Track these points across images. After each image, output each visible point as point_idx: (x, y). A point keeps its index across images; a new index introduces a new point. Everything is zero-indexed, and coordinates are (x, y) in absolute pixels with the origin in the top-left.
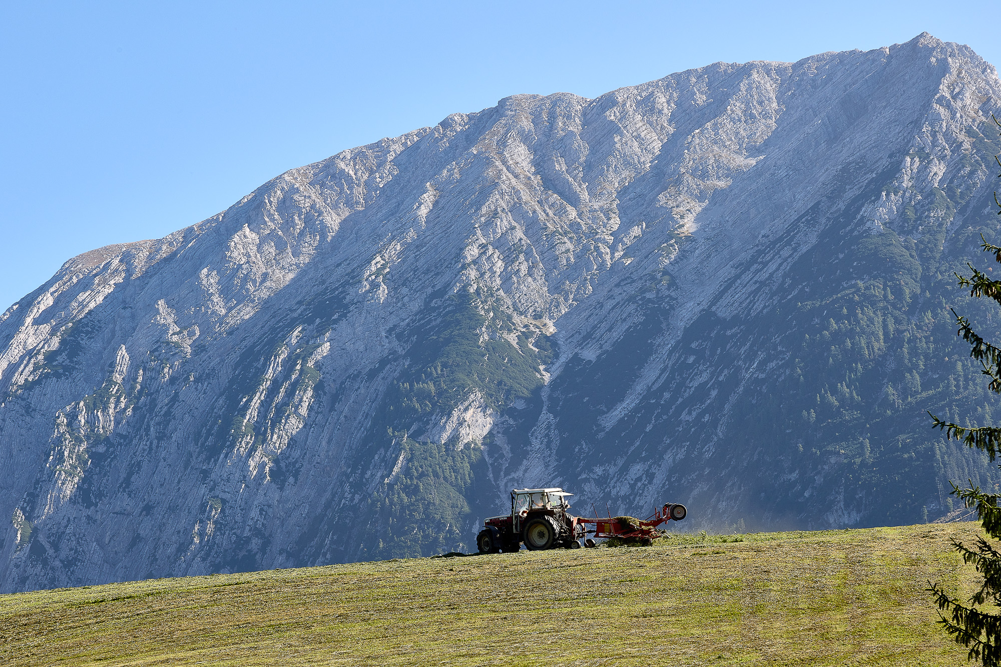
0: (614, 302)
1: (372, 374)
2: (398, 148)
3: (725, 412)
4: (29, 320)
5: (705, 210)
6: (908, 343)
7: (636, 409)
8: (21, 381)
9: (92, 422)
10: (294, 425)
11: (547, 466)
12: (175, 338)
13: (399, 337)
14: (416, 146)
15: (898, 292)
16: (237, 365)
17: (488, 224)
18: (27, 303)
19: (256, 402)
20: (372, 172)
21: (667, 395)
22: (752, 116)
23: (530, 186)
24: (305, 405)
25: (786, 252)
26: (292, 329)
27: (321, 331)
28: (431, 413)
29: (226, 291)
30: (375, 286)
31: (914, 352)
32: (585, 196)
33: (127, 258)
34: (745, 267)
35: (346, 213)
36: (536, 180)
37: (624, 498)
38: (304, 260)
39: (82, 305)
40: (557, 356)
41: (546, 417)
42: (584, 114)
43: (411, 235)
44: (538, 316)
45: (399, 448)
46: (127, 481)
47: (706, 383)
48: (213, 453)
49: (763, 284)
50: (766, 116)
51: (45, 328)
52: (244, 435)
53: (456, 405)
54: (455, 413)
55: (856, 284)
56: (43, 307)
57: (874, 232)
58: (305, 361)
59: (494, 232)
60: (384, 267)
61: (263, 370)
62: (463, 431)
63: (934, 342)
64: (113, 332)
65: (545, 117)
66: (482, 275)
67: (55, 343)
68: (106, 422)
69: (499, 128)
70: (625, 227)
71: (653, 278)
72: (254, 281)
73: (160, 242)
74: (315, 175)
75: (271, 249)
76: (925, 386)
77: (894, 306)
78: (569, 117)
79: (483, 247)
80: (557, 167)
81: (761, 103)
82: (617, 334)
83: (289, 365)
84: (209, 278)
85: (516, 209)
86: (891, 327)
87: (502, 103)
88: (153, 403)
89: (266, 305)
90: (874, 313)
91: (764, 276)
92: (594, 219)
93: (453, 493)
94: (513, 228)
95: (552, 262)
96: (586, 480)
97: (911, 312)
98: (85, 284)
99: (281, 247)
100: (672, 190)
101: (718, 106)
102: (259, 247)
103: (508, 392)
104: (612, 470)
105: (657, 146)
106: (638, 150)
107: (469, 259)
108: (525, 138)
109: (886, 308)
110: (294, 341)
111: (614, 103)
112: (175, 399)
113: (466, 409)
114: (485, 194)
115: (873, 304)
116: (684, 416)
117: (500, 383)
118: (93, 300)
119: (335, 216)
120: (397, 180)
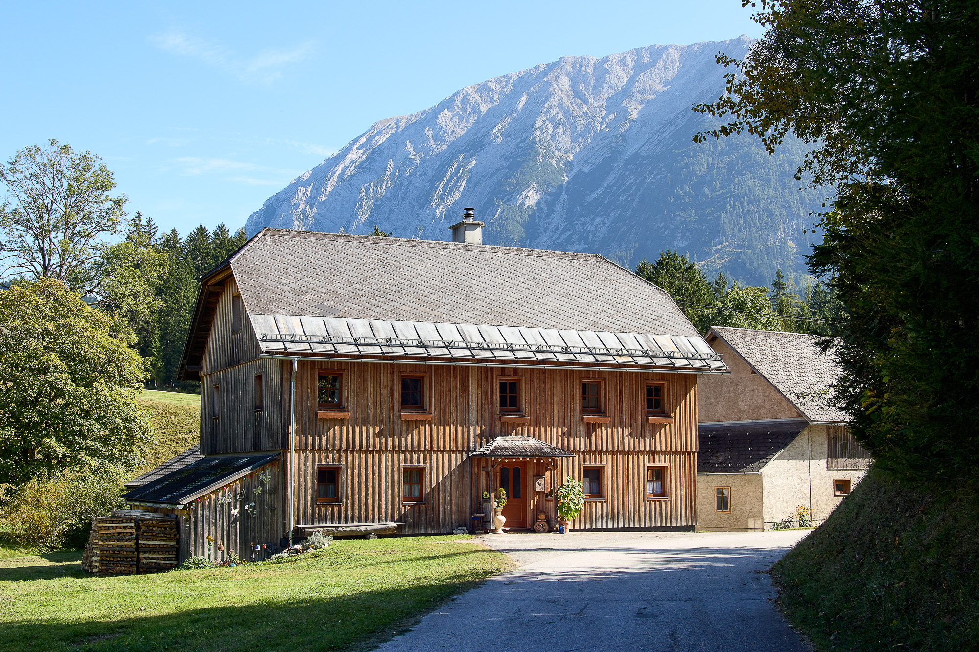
0: (598, 147)
1: (492, 175)
2: (515, 78)
3: (638, 196)
4: (355, 148)
5: (643, 108)
6: (716, 169)
7: (601, 194)
8: (349, 174)
9: (375, 192)
10: (457, 195)
11: (562, 217)
12: (413, 157)
13: (505, 159)
14: (523, 77)
16: (437, 169)
17: (547, 111)
18: (355, 141)
19: (442, 185)
20: (503, 88)
21: (615, 188)
22: (667, 68)
23: (568, 96)
24: (462, 187)
25: (672, 128)
26: (460, 155)
27: (472, 156)
28: (513, 192)
29: (435, 137)
30: (497, 137)
31: (718, 173)
32: (592, 100)
33: (397, 122)
34: (655, 133)
35: (490, 105)
36: (571, 93)
37: (592, 232)
38: (470, 125)
39: (377, 142)
40: (572, 170)
41: (564, 196)
42: (595, 65)
43: (515, 115)
44: (566, 152)
45: (498, 207)
46: (388, 218)
47: (632, 183)
48: (422, 206)
49: (661, 141)
50: (674, 68)
51: (361, 151)
52: (436, 199)
53: (524, 189)
54: (524, 193)
56: (361, 143)
57: (708, 120)
58: (464, 168)
59: (550, 115)
60: (502, 129)
61: (446, 172)
62: (527, 201)
63: (728, 169)
64: (388, 153)
65: (577, 65)
66: (543, 133)
67: (364, 157)
68: (382, 191)
69: (557, 70)
70: (607, 115)
71: (616, 137)
72: (448, 134)
73: (412, 116)
74: (478, 88)
75: (456, 120)
76: (721, 188)
77: (713, 153)
78: (588, 66)
79: (544, 121)
80: (581, 88)
81: (672, 63)
82: (598, 161)
83: (457, 170)
84: (429, 132)
85: (560, 105)
87: (560, 59)
88: (402, 185)
89: (452, 145)
91: (662, 138)
92: (594, 111)
93: (519, 227)
94: (558, 114)
95: (574, 129)
96: (577, 224)
97: (720, 156)
98: (379, 133)
99: (461, 119)
100: (629, 99)
101: (653, 63)
102: (451, 119)
103: (548, 185)
104: (588, 220)
105: (625, 79)
106: (616, 81)
107: (537, 126)
108: (568, 74)
110: (461, 160)
111: (608, 60)
112: (410, 183)
113: (529, 191)
114: (547, 98)
115: (705, 152)
116: (621, 198)
117: (545, 180)
118: (381, 140)
119: (485, 106)
120: (513, 91)
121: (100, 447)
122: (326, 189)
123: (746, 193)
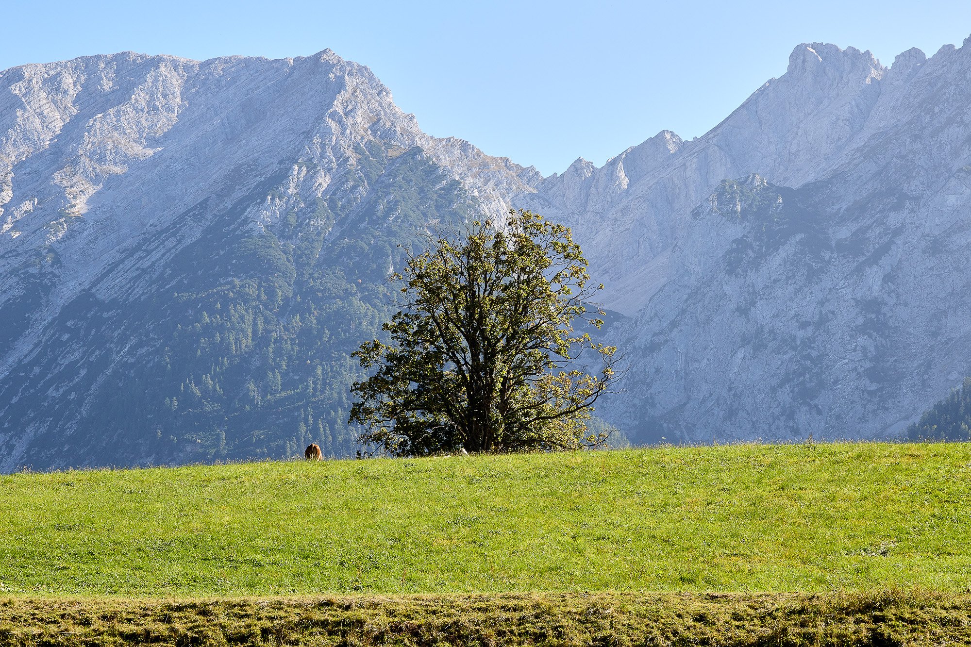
3: (92, 392)
5: (98, 193)
6: (274, 343)
7: (5, 381)
15: (271, 293)
21: (37, 370)
22: (155, 108)
25: (170, 243)
31: (279, 352)
34: (129, 253)
47: (77, 361)
49: (144, 271)
50: (169, 109)
55: (233, 281)
57: (255, 234)
63: (299, 345)
70: (17, 200)
71: (38, 254)
76: (285, 386)
77: (266, 306)
81: (165, 96)
86: (260, 326)
90: (246, 311)
91: (146, 263)
97: (281, 314)
100: (68, 170)
101: (122, 94)
105: (58, 125)
106: (38, 126)
109: (257, 307)
111: (20, 78)
115: (246, 302)
116: (51, 392)
123: (340, 399)
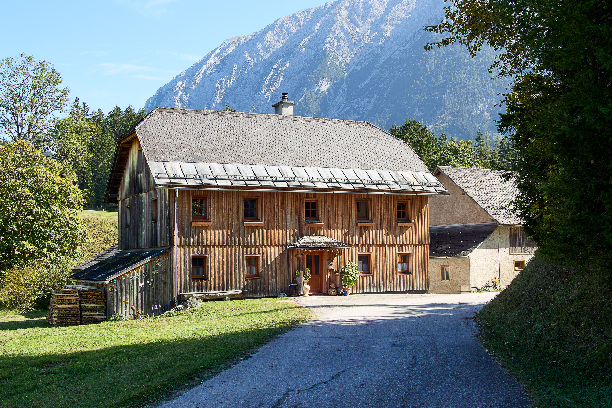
0: (366, 54)
1: (299, 72)
2: (313, 11)
3: (391, 85)
4: (213, 56)
5: (394, 29)
6: (440, 67)
7: (368, 84)
8: (209, 72)
9: (226, 83)
10: (277, 85)
11: (343, 98)
12: (250, 61)
13: (307, 62)
14: (318, 10)
16: (265, 69)
17: (334, 32)
18: (213, 52)
19: (268, 79)
20: (305, 17)
21: (376, 80)
22: (409, 4)
23: (346, 22)
24: (281, 80)
25: (412, 41)
26: (279, 60)
27: (287, 60)
28: (313, 83)
29: (264, 49)
30: (302, 48)
31: (441, 70)
32: (361, 25)
33: (239, 40)
34: (401, 45)
35: (298, 28)
36: (348, 20)
37: (363, 107)
38: (285, 41)
39: (227, 52)
40: (349, 68)
41: (344, 85)
43: (313, 34)
44: (346, 57)
45: (303, 92)
46: (234, 100)
47: (387, 77)
48: (255, 92)
49: (405, 50)
50: (413, 4)
51: (217, 58)
52: (264, 88)
53: (320, 81)
54: (319, 83)
56: (217, 53)
57: (434, 36)
58: (282, 68)
59: (335, 34)
60: (305, 43)
61: (271, 71)
62: (321, 88)
63: (447, 67)
64: (234, 59)
65: (352, 2)
66: (331, 46)
67: (219, 62)
68: (230, 83)
69: (339, 5)
70: (371, 34)
71: (377, 48)
72: (271, 46)
73: (248, 35)
74: (290, 18)
75: (276, 38)
76: (443, 79)
77: (438, 57)
78: (359, 3)
79: (332, 38)
80: (354, 16)
81: (411, 0)
82: (366, 63)
83: (277, 69)
84: (259, 46)
85: (342, 28)
86: (436, 63)
88: (243, 79)
89: (274, 53)
91: (406, 48)
92: (363, 31)
93: (317, 105)
94: (340, 33)
95: (350, 43)
96: (352, 102)
97: (442, 59)
98: (228, 47)
99: (279, 37)
100: (385, 23)
102: (273, 37)
103: (335, 78)
104: (360, 100)
105: (382, 11)
106: (377, 12)
107: (328, 41)
108: (346, 8)
109: (435, 57)
110: (279, 63)
112: (248, 78)
113: (322, 82)
114: (333, 23)
115: (432, 56)
116: (380, 86)
117: (332, 75)
118: (230, 51)
119: (294, 29)
120: (312, 19)
121: (56, 246)
122: (195, 82)
123: (458, 82)
